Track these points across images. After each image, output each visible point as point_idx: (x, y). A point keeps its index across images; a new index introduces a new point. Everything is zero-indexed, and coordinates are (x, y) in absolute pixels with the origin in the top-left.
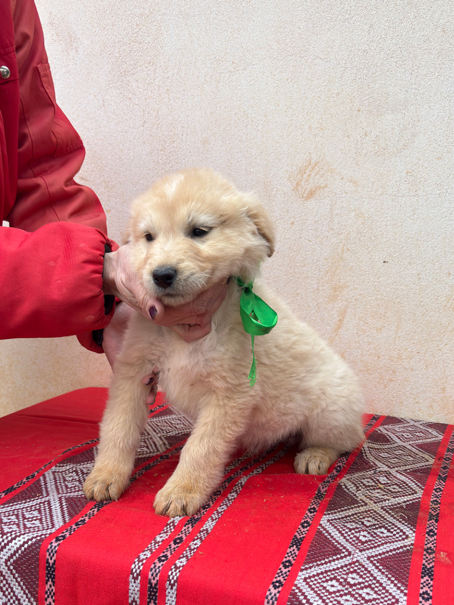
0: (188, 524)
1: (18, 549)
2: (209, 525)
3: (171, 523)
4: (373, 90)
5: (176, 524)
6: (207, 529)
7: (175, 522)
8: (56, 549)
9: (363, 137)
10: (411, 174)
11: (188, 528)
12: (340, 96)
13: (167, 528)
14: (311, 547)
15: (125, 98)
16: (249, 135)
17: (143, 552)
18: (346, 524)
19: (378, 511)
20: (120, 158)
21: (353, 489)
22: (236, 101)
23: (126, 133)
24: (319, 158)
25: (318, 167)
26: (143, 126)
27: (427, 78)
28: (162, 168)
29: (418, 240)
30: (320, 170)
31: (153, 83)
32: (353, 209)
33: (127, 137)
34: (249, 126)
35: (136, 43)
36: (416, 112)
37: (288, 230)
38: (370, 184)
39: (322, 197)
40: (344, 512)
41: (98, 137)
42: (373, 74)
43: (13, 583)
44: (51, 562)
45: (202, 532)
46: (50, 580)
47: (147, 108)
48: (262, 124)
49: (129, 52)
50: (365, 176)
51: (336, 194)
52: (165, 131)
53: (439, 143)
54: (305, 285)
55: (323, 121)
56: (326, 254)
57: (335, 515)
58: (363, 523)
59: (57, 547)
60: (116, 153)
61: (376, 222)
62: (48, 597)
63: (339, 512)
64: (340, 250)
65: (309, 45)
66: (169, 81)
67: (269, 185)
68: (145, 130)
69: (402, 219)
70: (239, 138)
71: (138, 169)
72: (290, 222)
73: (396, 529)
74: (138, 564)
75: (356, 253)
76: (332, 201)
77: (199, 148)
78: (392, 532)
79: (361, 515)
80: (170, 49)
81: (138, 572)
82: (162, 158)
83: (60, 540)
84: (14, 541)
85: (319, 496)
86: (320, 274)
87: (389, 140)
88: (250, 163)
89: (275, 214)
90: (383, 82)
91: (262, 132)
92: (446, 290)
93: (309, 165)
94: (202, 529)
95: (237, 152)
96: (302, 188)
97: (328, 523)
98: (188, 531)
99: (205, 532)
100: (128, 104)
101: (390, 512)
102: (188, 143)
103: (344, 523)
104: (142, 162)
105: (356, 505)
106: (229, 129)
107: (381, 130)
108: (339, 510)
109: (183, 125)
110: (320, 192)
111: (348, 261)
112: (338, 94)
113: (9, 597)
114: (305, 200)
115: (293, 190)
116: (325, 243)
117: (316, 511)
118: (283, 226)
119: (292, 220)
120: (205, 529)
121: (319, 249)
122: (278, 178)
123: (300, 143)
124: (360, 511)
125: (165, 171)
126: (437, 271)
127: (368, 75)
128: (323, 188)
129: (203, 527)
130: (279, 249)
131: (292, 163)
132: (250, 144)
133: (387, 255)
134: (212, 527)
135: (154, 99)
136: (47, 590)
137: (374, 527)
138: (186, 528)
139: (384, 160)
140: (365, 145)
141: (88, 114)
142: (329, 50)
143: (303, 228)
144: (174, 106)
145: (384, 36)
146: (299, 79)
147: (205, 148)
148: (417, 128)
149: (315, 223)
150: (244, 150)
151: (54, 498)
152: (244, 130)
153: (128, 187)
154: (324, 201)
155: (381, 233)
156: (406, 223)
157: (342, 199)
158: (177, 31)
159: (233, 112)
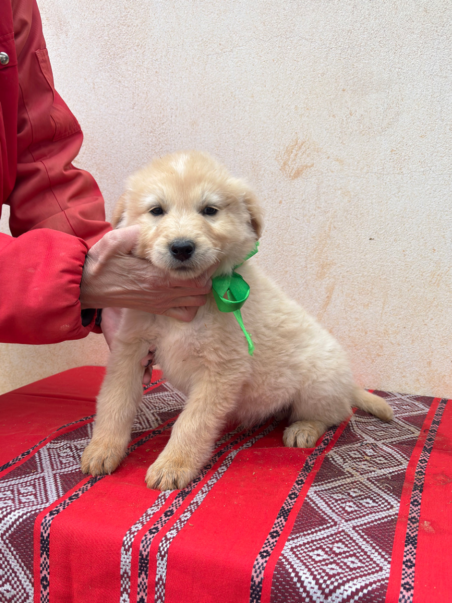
0: (179, 497)
1: (13, 523)
2: (199, 498)
3: (162, 496)
4: (357, 70)
5: (167, 497)
6: (197, 502)
7: (166, 495)
8: (50, 522)
9: (347, 117)
10: (395, 152)
11: (179, 501)
12: (325, 76)
13: (158, 501)
14: (298, 517)
15: (114, 80)
16: (237, 116)
17: (135, 524)
18: (332, 495)
19: (364, 483)
20: (111, 140)
21: (339, 461)
22: (224, 82)
23: (117, 115)
24: (306, 138)
25: (304, 147)
26: (133, 109)
27: (411, 57)
28: (152, 150)
29: (403, 217)
30: (306, 150)
31: (142, 66)
32: (339, 187)
33: (117, 120)
34: (236, 107)
35: (124, 25)
36: (400, 91)
37: (276, 209)
38: (356, 163)
39: (309, 177)
40: (331, 484)
41: (89, 120)
42: (357, 54)
43: (10, 557)
44: (45, 535)
45: (192, 504)
46: (45, 553)
47: (137, 90)
48: (250, 105)
49: (118, 35)
50: (351, 155)
51: (322, 173)
52: (154, 113)
53: (423, 121)
54: (293, 263)
55: (308, 101)
56: (313, 232)
57: (322, 486)
58: (349, 494)
59: (51, 521)
60: (106, 135)
61: (361, 200)
62: (43, 569)
63: (326, 483)
64: (327, 229)
65: (294, 26)
66: (158, 63)
67: (257, 165)
68: (135, 112)
69: (387, 197)
70: (227, 119)
71: (128, 151)
72: (278, 201)
73: (381, 499)
74: (130, 536)
75: (343, 231)
76: (318, 180)
77: (188, 129)
78: (377, 503)
79: (347, 486)
80: (158, 32)
81: (129, 544)
82: (152, 140)
83: (54, 514)
84: (9, 516)
85: (306, 468)
86: (308, 252)
87: (374, 118)
88: (238, 143)
89: (263, 193)
90: (367, 61)
91: (249, 113)
92: (431, 266)
93: (295, 145)
94: (192, 502)
95: (225, 133)
96: (289, 167)
97: (315, 495)
98: (179, 504)
99: (195, 504)
100: (118, 86)
101: (376, 483)
102: (177, 124)
103: (331, 494)
104: (132, 144)
105: (342, 477)
106: (218, 110)
107: (365, 109)
108: (326, 481)
109: (172, 107)
110: (307, 171)
111: (335, 239)
112: (323, 74)
113: (6, 570)
114: (293, 179)
115: (280, 170)
116: (312, 222)
117: (304, 483)
118: (271, 205)
119: (280, 199)
120: (195, 501)
121: (307, 227)
122: (266, 158)
123: (287, 123)
124: (346, 483)
125: (155, 152)
126: (422, 248)
127: (352, 56)
128: (310, 167)
129: (193, 500)
130: (268, 227)
131: (279, 143)
132: (238, 125)
133: (373, 232)
134: (202, 500)
135: (143, 81)
136: (42, 562)
137: (360, 498)
138: (177, 501)
139: (369, 139)
140: (350, 124)
141: (79, 97)
142: (314, 30)
143: (291, 206)
144: (163, 88)
145: (367, 16)
146: (284, 59)
147: (193, 129)
148: (400, 107)
149: (302, 201)
150: (233, 130)
151: (48, 474)
152: (232, 111)
153: (119, 169)
154: (311, 179)
155: (367, 210)
156: (392, 201)
157: (329, 177)
158: (164, 14)
159: (221, 93)
